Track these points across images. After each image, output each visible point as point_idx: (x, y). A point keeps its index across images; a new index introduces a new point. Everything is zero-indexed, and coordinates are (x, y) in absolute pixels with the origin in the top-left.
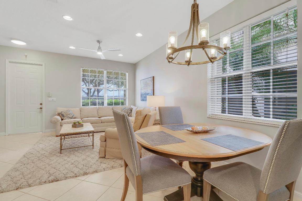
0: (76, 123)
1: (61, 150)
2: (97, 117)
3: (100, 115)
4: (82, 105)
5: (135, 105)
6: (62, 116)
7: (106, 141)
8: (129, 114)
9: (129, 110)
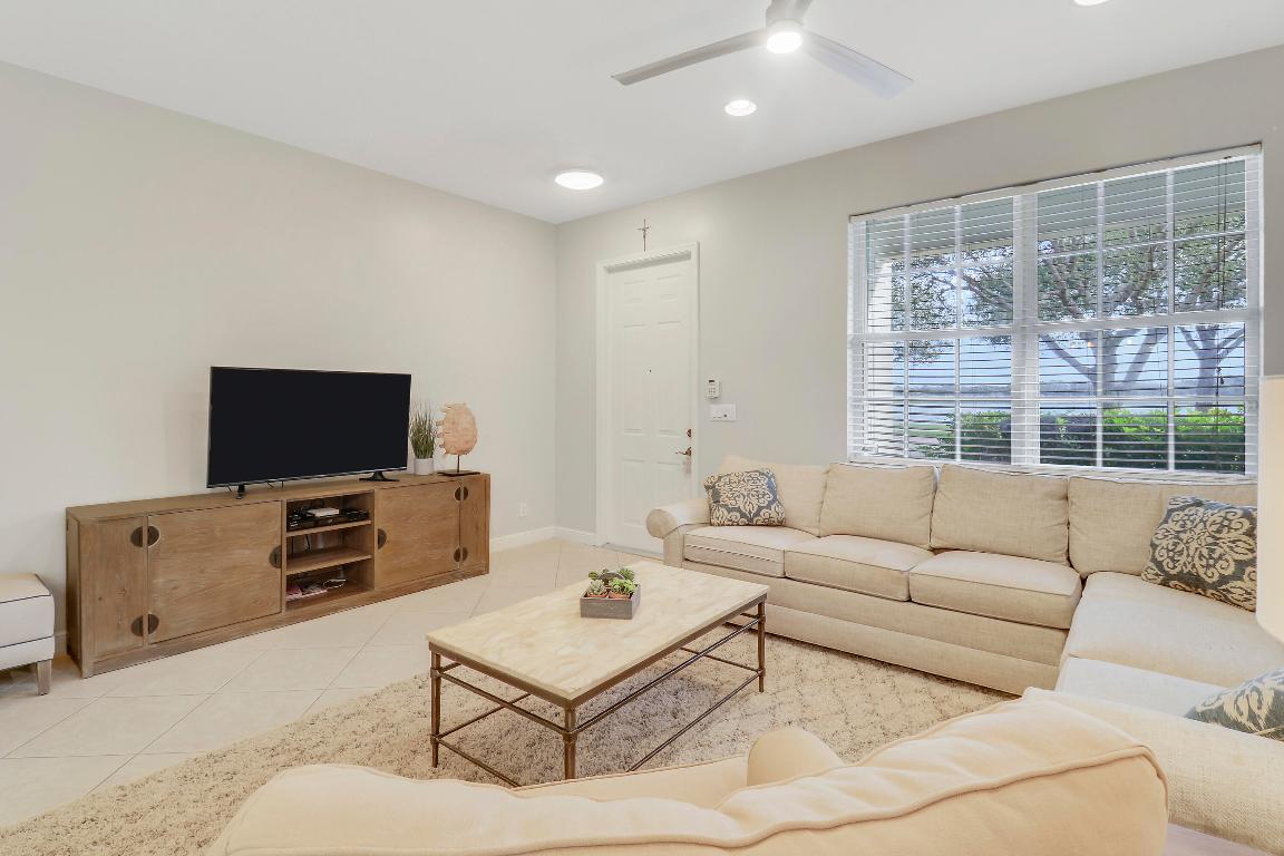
2: (917, 544)
8: (1224, 579)
9: (1233, 535)
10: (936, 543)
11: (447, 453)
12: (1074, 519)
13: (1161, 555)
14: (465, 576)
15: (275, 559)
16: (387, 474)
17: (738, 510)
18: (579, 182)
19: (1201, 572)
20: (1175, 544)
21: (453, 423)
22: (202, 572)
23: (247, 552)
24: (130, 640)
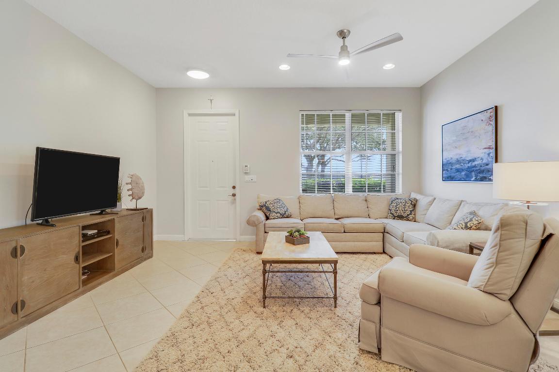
0: (295, 232)
1: (265, 297)
2: (332, 218)
3: (339, 213)
4: (303, 190)
5: (420, 191)
6: (266, 210)
7: (379, 303)
8: (408, 215)
9: (408, 205)
10: (336, 217)
11: (133, 198)
12: (369, 206)
13: (393, 212)
14: (145, 259)
15: (77, 259)
16: (108, 210)
17: (279, 213)
18: (198, 75)
19: (403, 214)
20: (396, 209)
21: (137, 183)
22: (45, 270)
23: (65, 256)
24: (11, 317)
